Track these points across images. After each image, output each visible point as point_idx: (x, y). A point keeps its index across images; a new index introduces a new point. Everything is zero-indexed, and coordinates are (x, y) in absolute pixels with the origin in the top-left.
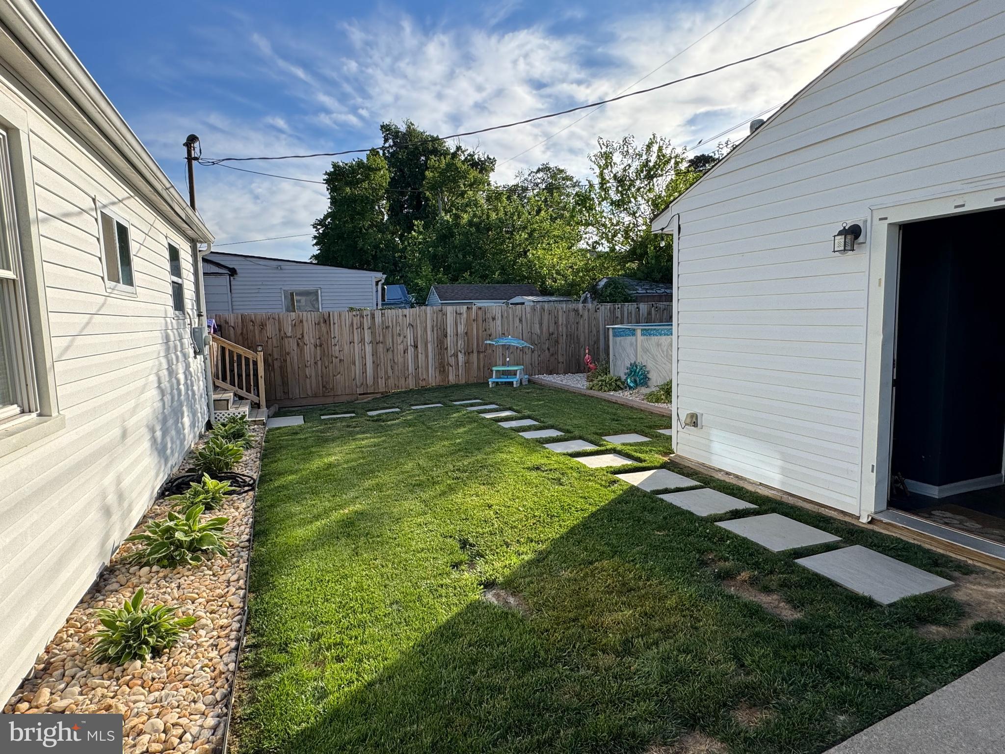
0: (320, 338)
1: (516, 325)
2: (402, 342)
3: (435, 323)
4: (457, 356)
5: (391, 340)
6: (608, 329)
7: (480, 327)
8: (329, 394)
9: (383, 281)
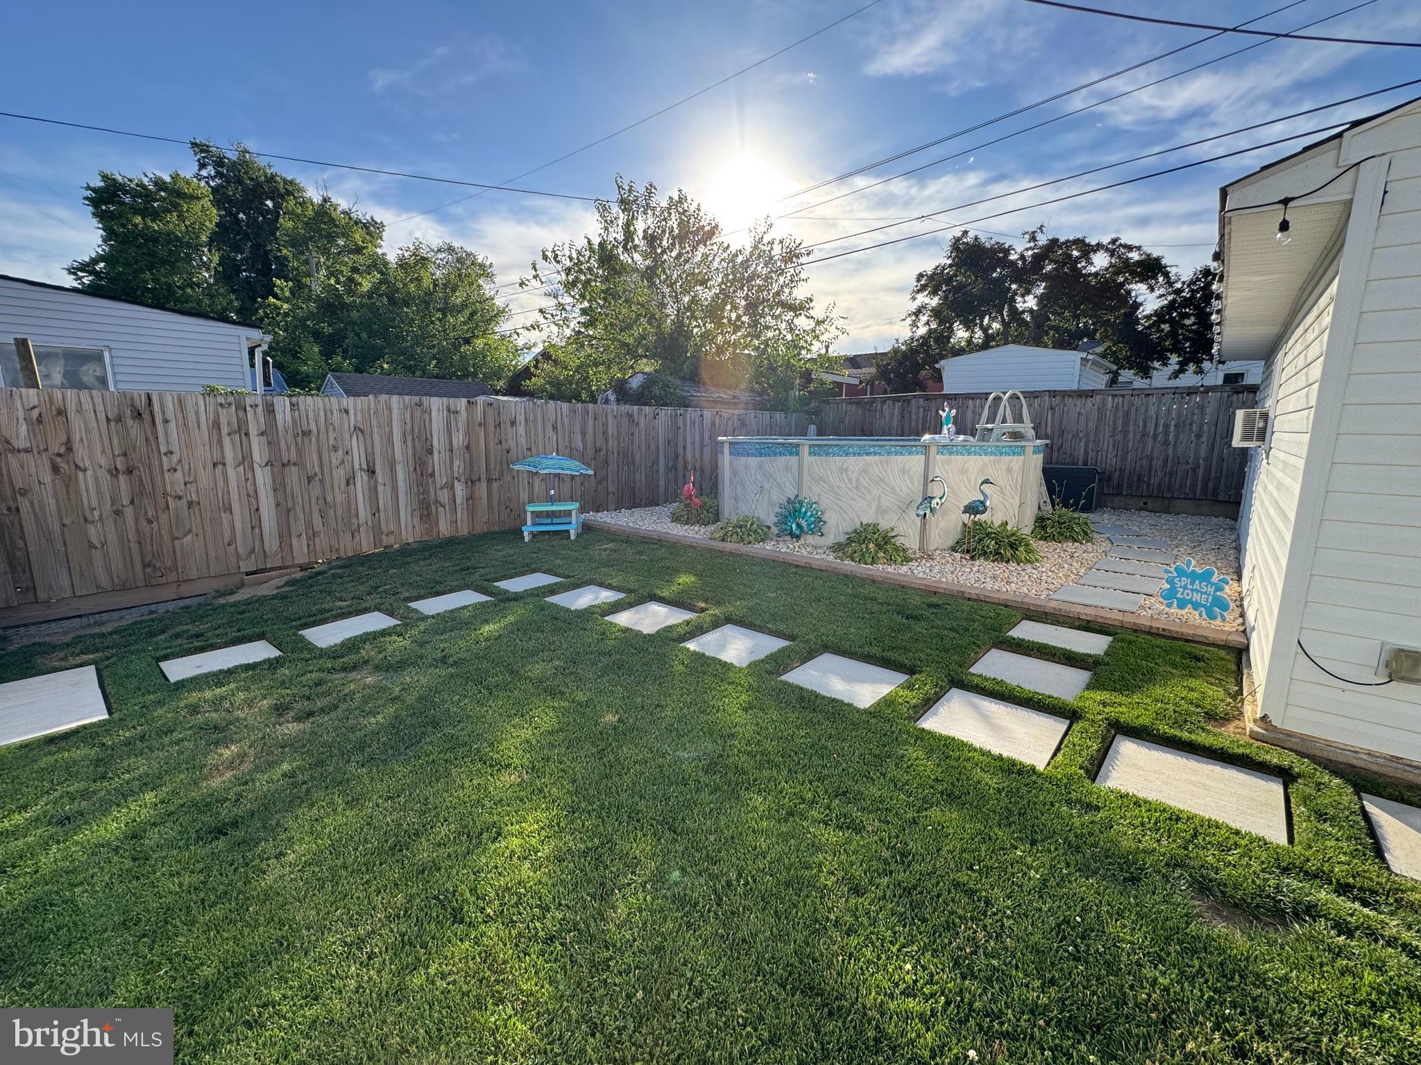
0: (125, 455)
1: (547, 436)
2: (343, 462)
3: (409, 426)
4: (452, 487)
5: (315, 457)
6: (722, 443)
7: (492, 436)
8: (163, 580)
9: (265, 347)
